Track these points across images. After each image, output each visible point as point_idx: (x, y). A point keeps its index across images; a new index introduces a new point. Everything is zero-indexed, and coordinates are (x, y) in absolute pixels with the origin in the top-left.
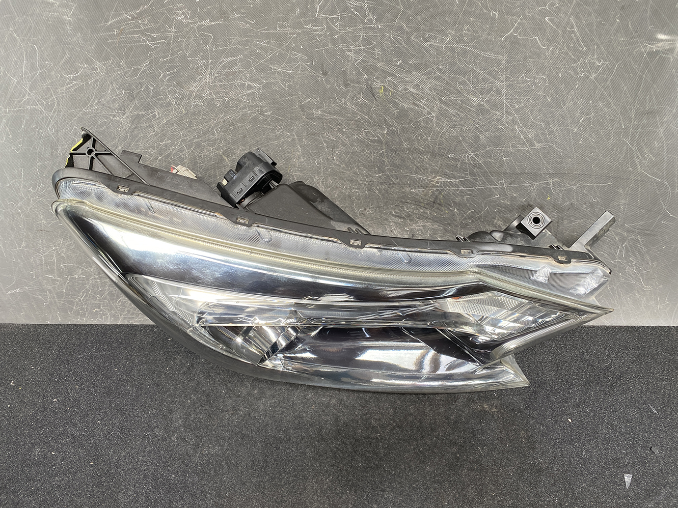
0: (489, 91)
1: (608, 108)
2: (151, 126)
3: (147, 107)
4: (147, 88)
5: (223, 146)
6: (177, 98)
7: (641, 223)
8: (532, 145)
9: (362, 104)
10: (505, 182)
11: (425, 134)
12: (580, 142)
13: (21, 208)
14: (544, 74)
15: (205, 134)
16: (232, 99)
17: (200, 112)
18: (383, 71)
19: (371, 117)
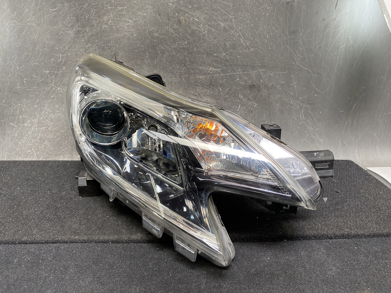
0: (228, 20)
1: (277, 30)
2: (84, 37)
3: (83, 26)
4: (85, 17)
5: (114, 50)
6: (97, 23)
7: (306, 96)
8: (249, 49)
9: (176, 29)
10: (240, 71)
11: (203, 43)
12: (269, 48)
13: (9, 78)
14: (248, 13)
15: (107, 43)
16: (120, 27)
17: (106, 31)
18: (184, 11)
19: (180, 35)
